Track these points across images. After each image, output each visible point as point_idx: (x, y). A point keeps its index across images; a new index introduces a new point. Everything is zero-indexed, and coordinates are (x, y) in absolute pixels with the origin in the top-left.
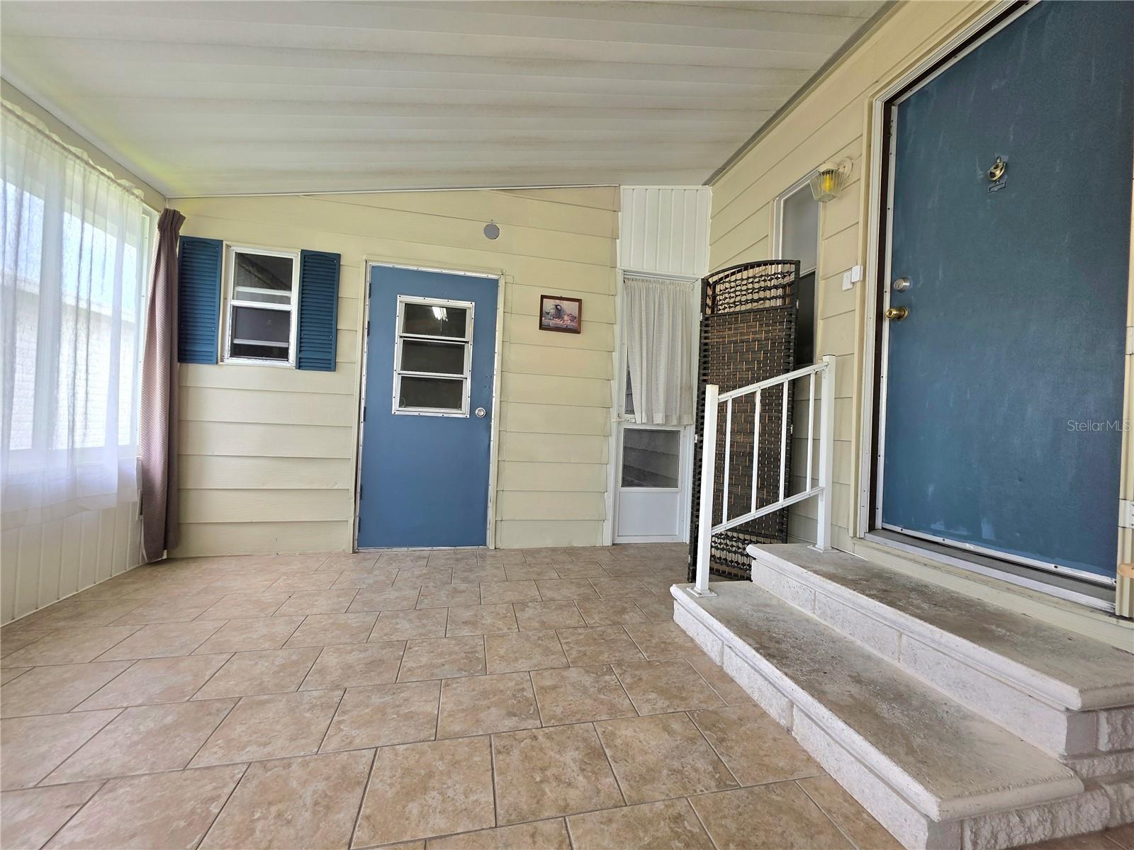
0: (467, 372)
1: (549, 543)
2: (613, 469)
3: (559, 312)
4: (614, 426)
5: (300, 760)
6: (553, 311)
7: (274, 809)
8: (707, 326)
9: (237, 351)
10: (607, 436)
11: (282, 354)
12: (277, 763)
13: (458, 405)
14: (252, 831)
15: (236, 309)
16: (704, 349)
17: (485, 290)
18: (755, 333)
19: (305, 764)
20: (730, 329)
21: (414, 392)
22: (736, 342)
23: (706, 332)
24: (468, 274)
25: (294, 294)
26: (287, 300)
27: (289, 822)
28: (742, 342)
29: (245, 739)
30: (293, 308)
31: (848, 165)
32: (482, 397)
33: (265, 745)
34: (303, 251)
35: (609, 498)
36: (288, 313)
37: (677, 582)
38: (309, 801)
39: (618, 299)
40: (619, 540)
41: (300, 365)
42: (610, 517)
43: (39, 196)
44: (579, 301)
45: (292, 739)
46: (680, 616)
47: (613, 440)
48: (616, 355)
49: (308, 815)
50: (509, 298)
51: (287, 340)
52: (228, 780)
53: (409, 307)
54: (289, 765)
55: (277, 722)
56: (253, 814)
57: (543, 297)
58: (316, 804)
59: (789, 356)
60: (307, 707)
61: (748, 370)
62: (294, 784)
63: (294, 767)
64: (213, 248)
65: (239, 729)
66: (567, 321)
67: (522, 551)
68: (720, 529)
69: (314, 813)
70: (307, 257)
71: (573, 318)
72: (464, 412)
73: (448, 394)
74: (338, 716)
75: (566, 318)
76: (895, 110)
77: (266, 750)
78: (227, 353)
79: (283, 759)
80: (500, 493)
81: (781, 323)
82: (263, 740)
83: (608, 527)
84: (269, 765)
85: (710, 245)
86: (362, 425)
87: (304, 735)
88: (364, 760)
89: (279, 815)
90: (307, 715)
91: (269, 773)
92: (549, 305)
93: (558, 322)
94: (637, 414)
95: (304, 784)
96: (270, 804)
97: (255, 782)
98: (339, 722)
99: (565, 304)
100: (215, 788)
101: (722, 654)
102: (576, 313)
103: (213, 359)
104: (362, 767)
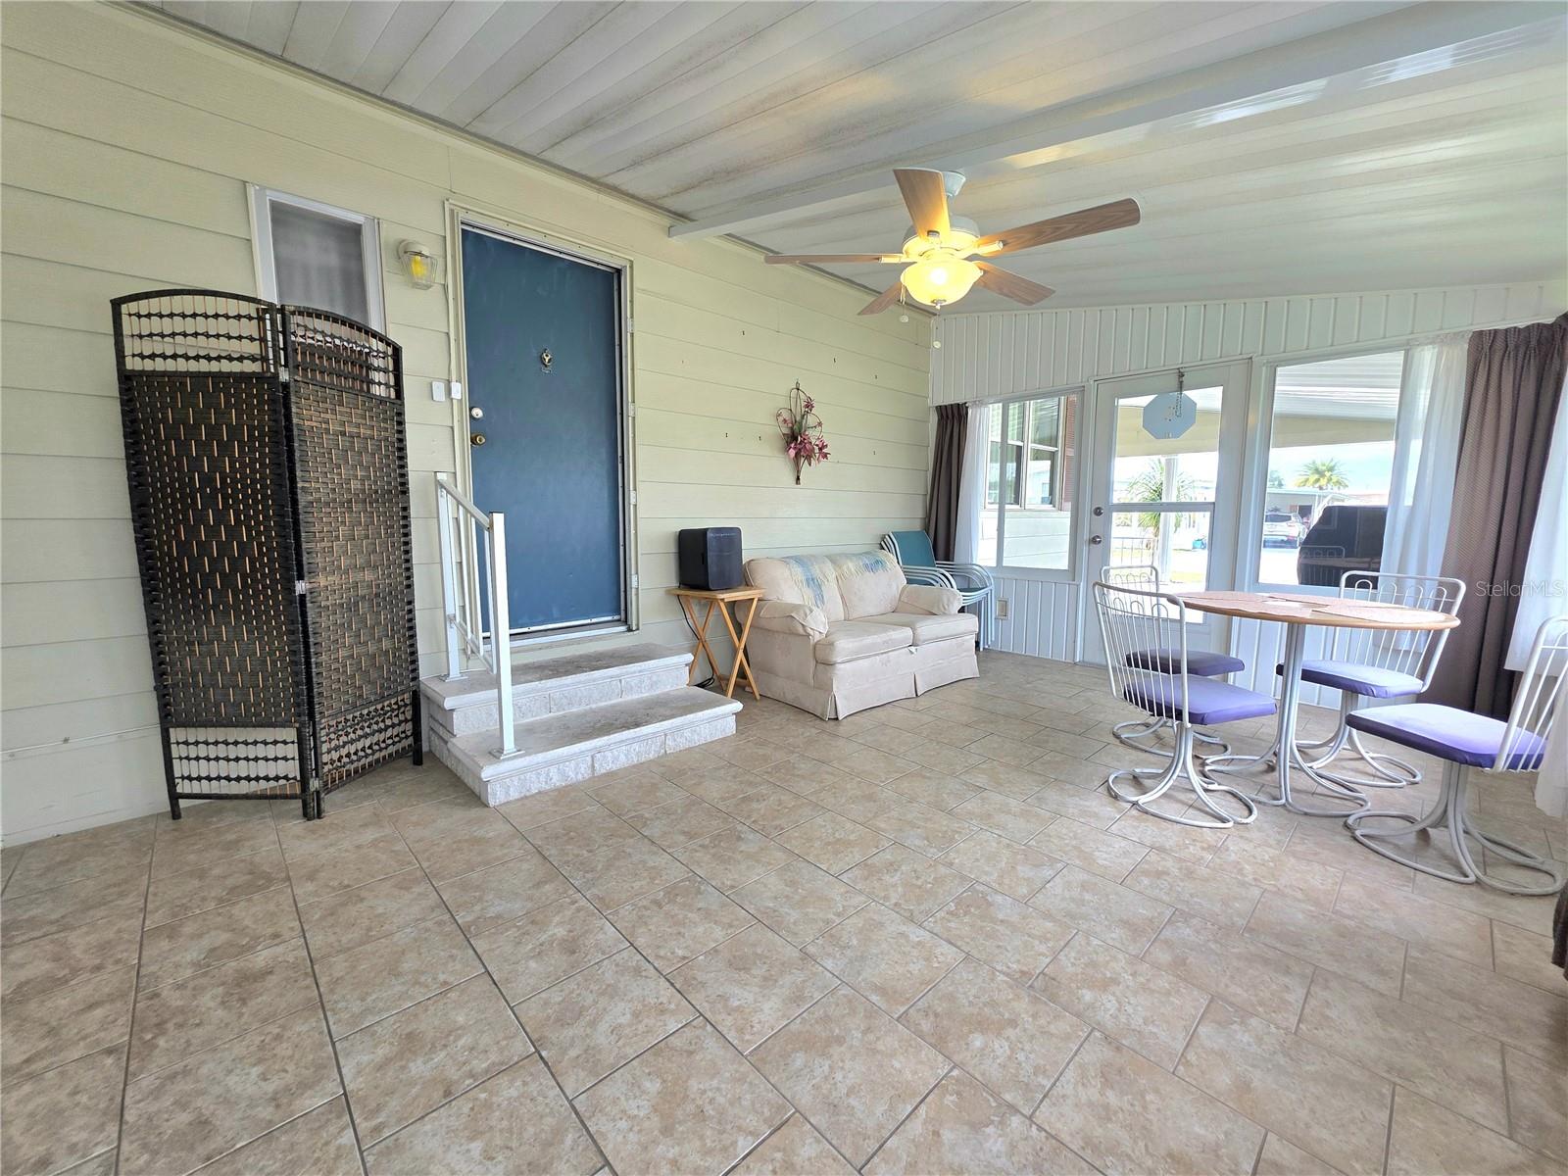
5: (887, 904)
7: (919, 883)
12: (902, 912)
14: (935, 879)
19: (886, 898)
27: (915, 871)
29: (915, 953)
33: (902, 934)
38: (899, 874)
45: (881, 924)
49: (903, 868)
52: (939, 922)
54: (896, 904)
55: (882, 953)
56: (931, 888)
58: (896, 870)
60: (848, 952)
62: (900, 889)
63: (893, 901)
65: (915, 968)
69: (899, 867)
74: (834, 922)
77: (904, 928)
79: (897, 913)
82: (903, 941)
84: (907, 914)
87: (871, 922)
88: (850, 876)
89: (918, 878)
90: (855, 942)
91: (912, 907)
95: (894, 886)
96: (920, 887)
97: (922, 908)
98: (839, 916)
100: (949, 921)
104: (856, 872)
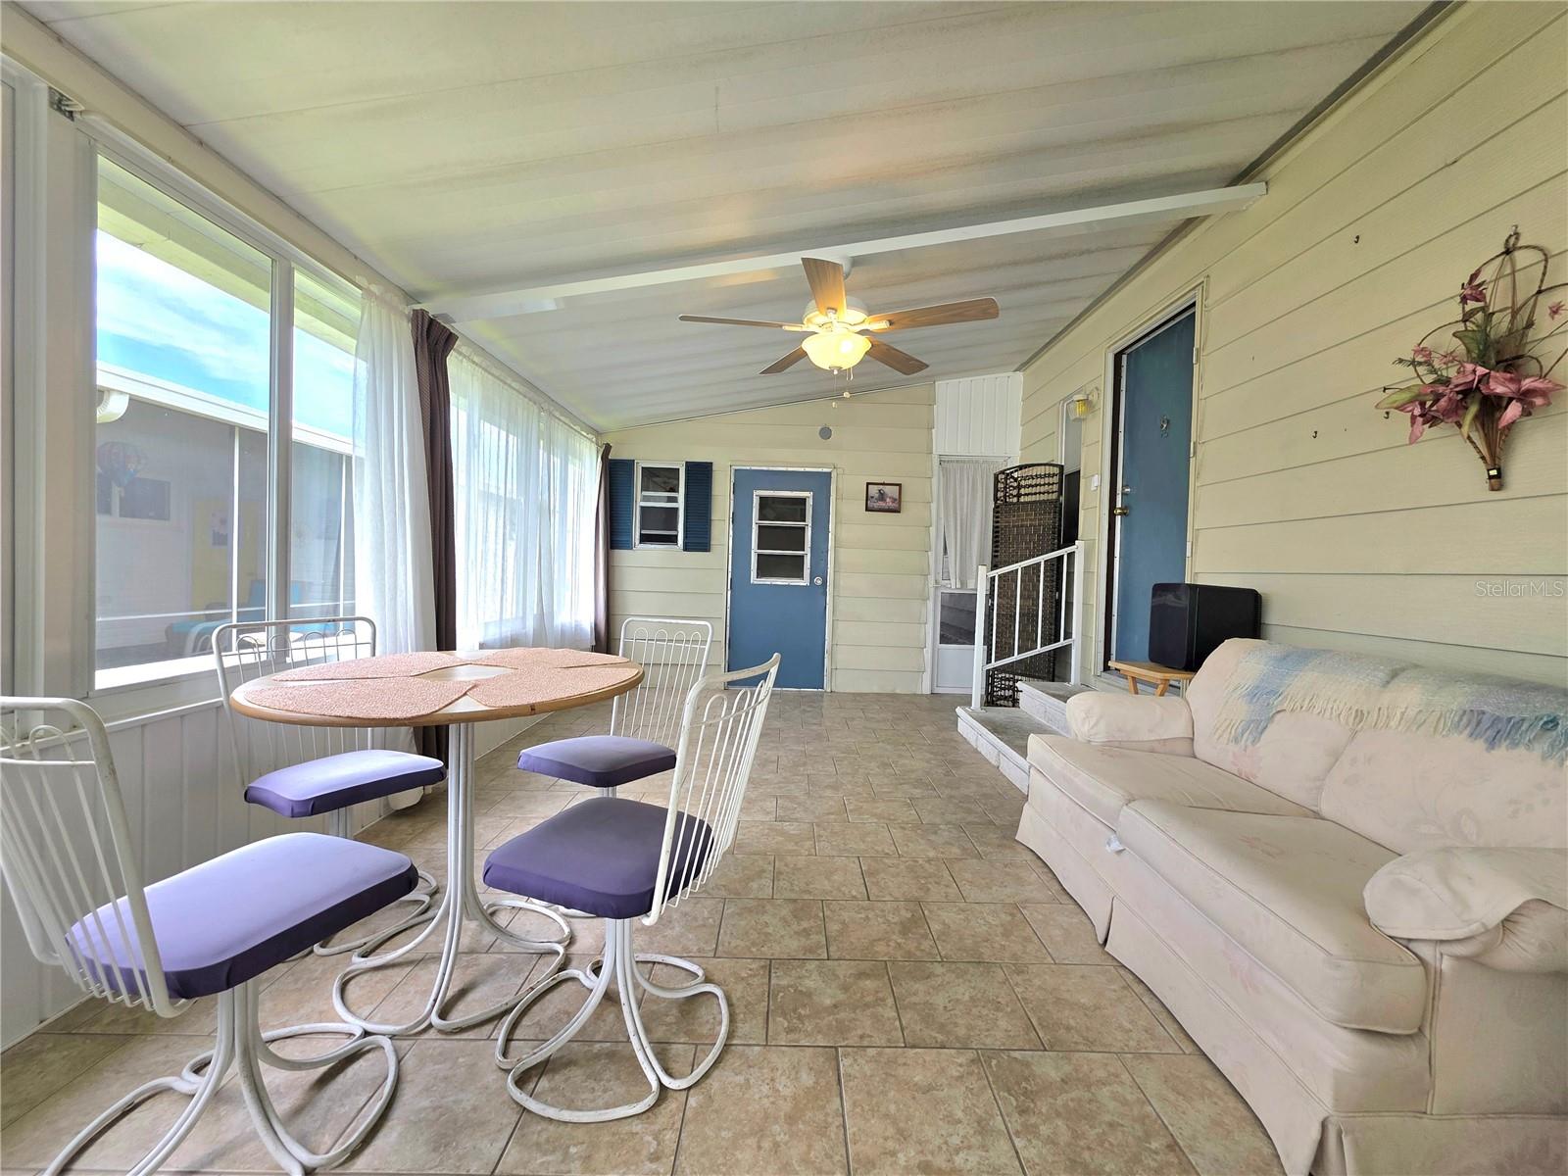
0: (807, 551)
1: (876, 690)
2: (931, 629)
3: (882, 496)
4: (932, 590)
6: (877, 495)
8: (998, 512)
9: (644, 539)
10: (925, 599)
11: (673, 540)
13: (801, 576)
15: (642, 508)
16: (996, 531)
17: (821, 482)
18: (1031, 520)
20: (1014, 516)
21: (767, 566)
22: (1018, 527)
23: (997, 517)
24: (807, 469)
25: (681, 495)
26: (674, 500)
28: (1022, 526)
30: (681, 505)
31: (1095, 394)
32: (819, 569)
34: (687, 463)
35: (928, 653)
36: (677, 509)
37: (960, 705)
39: (935, 480)
40: (938, 690)
41: (686, 548)
42: (929, 670)
43: (495, 425)
44: (900, 485)
46: (962, 727)
47: (930, 604)
48: (933, 530)
50: (840, 486)
51: (676, 530)
53: (762, 499)
57: (868, 484)
59: (1054, 539)
61: (1026, 548)
64: (629, 465)
66: (889, 503)
67: (854, 694)
68: (990, 666)
70: (691, 467)
71: (894, 500)
72: (805, 582)
73: (794, 567)
75: (888, 500)
76: (1124, 357)
78: (637, 542)
80: (835, 622)
81: (1050, 513)
83: (927, 677)
85: (1022, 425)
86: (729, 592)
92: (874, 490)
93: (881, 504)
94: (953, 581)
99: (887, 489)
101: (977, 739)
102: (896, 496)
103: (629, 546)
